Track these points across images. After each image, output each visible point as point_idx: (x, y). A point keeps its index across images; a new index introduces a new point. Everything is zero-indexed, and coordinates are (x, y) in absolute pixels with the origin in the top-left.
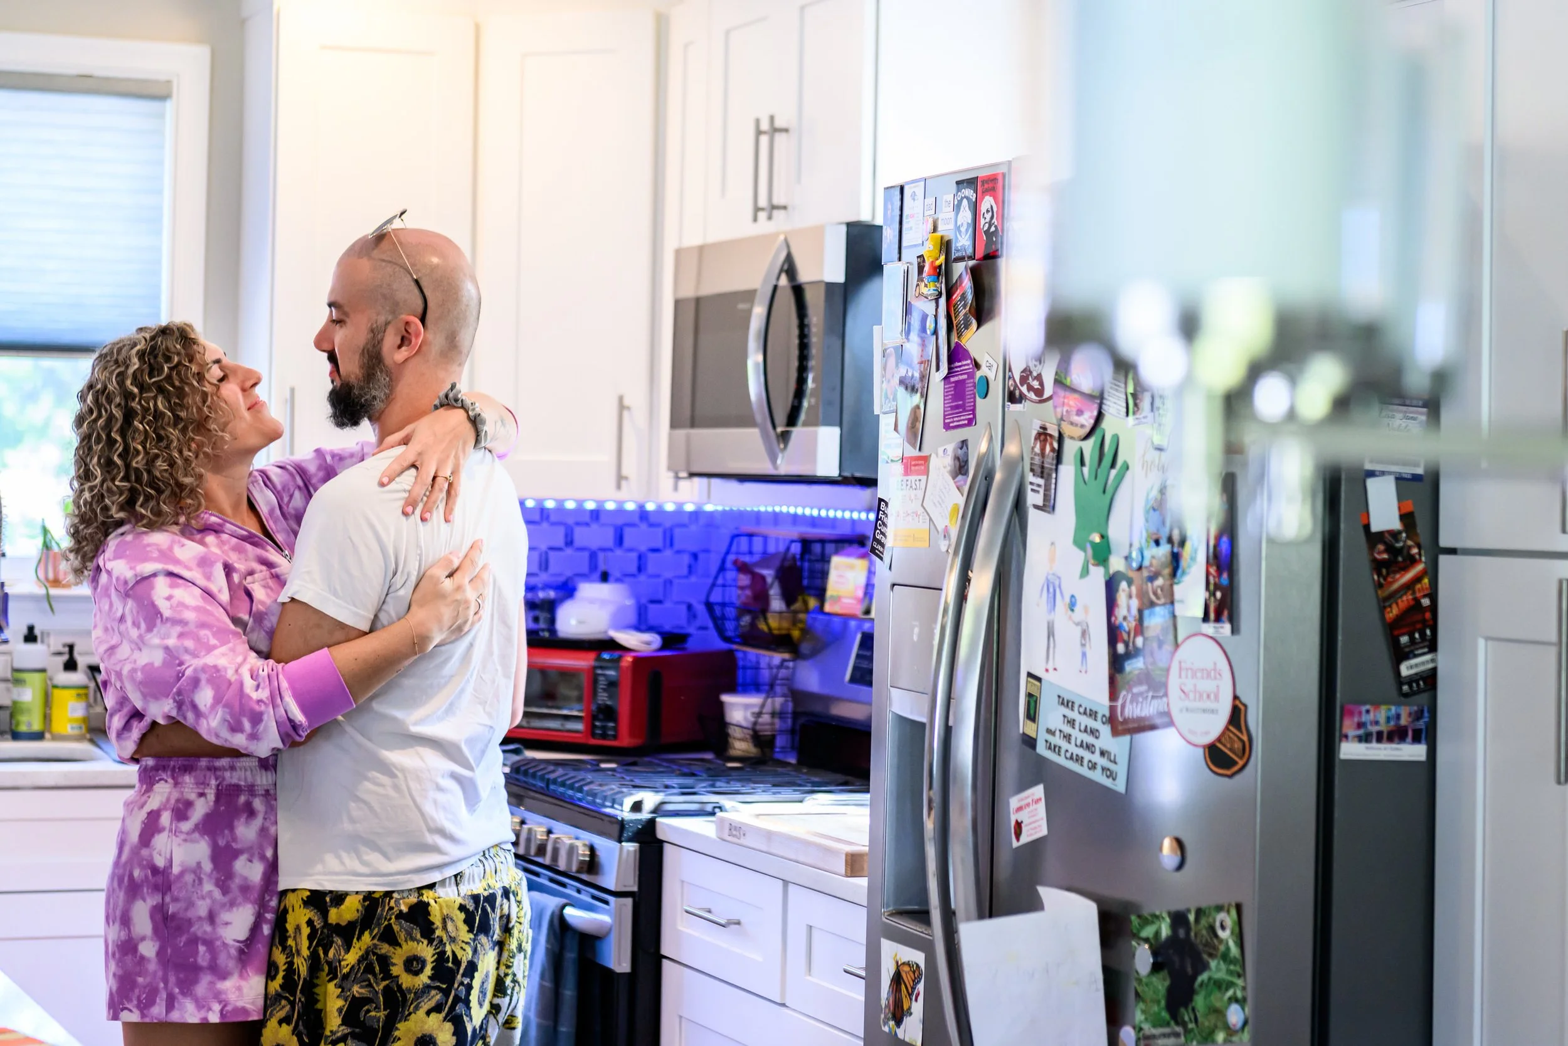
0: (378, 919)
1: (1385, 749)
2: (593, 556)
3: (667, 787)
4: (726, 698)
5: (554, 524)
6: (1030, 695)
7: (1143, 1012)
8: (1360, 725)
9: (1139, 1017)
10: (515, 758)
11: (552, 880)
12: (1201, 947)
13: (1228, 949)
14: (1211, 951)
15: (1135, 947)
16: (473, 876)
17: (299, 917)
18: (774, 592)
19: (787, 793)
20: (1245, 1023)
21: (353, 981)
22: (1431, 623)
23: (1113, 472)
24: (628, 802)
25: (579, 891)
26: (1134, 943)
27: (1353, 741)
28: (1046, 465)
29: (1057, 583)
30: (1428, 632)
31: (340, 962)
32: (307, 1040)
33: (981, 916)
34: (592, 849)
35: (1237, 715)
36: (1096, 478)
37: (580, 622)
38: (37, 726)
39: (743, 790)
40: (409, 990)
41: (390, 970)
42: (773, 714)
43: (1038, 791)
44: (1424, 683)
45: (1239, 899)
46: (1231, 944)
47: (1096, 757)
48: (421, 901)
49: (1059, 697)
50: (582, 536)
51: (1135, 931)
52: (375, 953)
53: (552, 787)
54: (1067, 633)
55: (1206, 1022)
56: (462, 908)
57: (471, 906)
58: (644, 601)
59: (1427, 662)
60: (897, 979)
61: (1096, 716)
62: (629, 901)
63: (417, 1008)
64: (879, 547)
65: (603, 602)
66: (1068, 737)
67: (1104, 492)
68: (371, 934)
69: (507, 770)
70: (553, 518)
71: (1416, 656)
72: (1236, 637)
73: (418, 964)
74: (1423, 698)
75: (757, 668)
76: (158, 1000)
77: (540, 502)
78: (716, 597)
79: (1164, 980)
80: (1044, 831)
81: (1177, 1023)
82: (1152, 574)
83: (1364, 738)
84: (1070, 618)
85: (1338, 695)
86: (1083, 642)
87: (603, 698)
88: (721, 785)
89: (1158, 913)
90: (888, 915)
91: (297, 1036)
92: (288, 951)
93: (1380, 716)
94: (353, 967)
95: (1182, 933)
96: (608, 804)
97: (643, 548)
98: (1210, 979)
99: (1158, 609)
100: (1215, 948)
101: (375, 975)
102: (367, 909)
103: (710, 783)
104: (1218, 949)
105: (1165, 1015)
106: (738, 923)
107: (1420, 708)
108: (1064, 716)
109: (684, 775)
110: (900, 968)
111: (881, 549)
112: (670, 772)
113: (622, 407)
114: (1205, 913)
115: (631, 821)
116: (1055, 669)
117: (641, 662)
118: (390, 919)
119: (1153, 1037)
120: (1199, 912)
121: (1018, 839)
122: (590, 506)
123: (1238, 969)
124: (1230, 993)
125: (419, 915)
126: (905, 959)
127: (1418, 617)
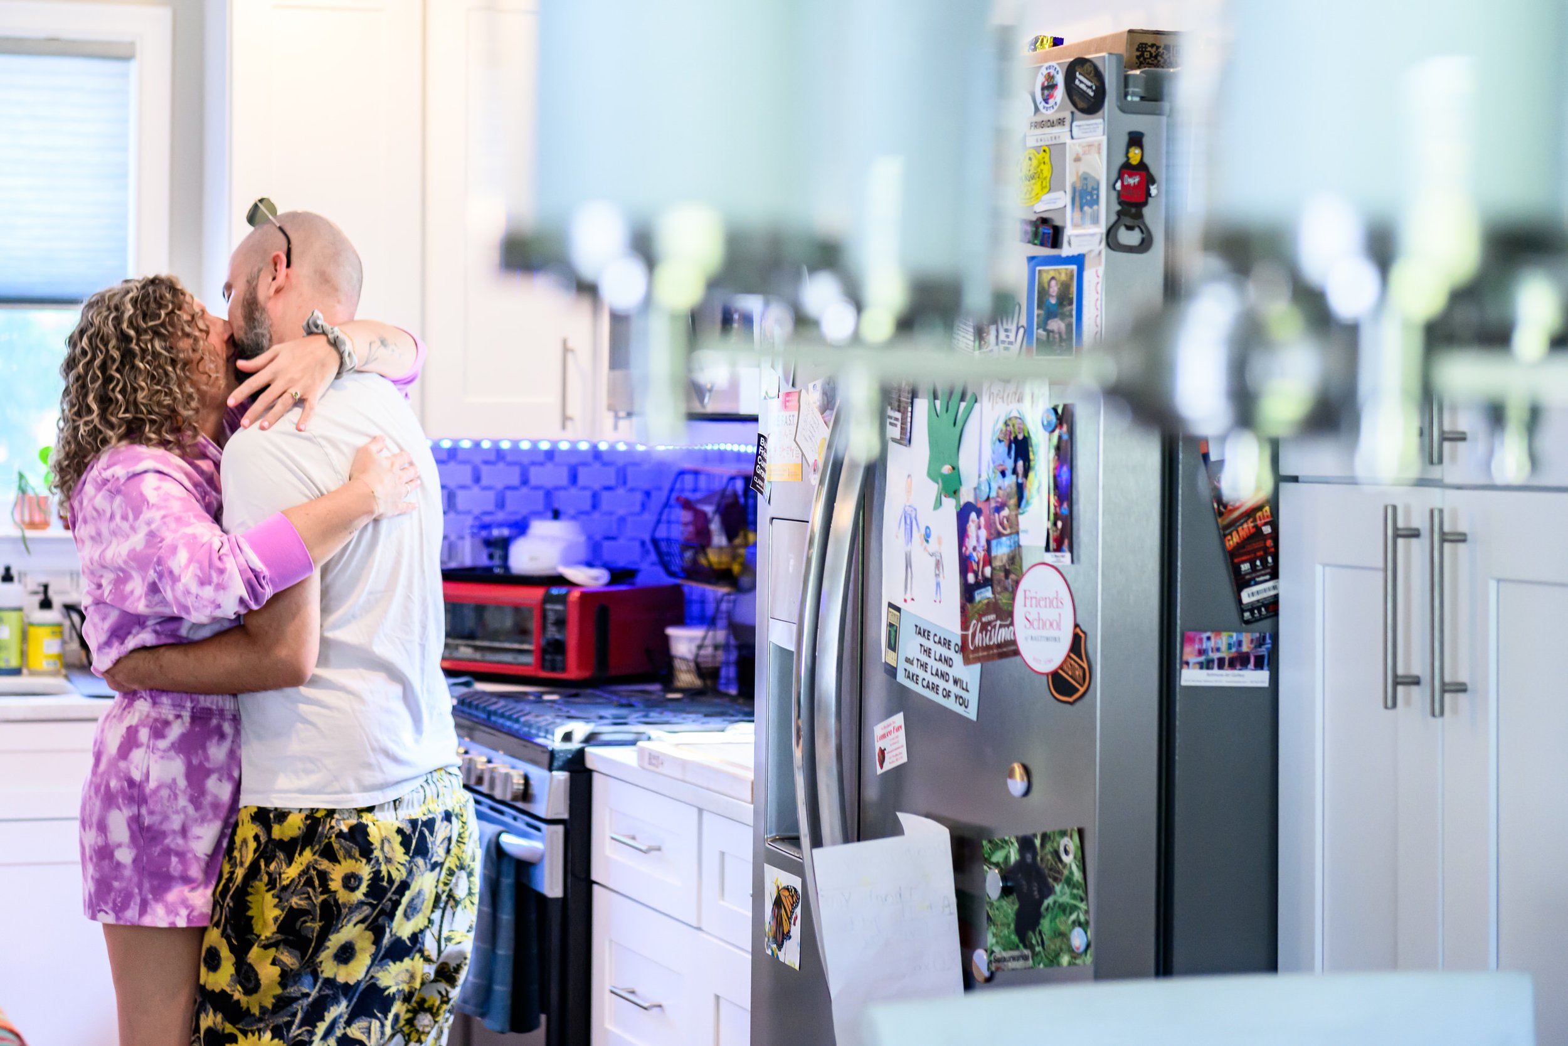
0: (320, 837)
1: (1227, 675)
2: (548, 494)
3: (601, 718)
4: (672, 631)
5: (510, 464)
6: (891, 625)
7: (994, 935)
8: (1201, 652)
9: (990, 940)
10: (464, 690)
11: (492, 808)
12: (1046, 871)
13: (1071, 873)
14: (1056, 875)
15: (987, 872)
16: (413, 803)
17: (248, 831)
18: (715, 526)
19: (716, 723)
20: (1088, 946)
21: (293, 893)
22: (1273, 550)
23: (963, 405)
24: (560, 732)
25: (515, 819)
26: (985, 868)
27: (1194, 668)
28: (903, 399)
29: (913, 515)
30: (1270, 559)
31: (280, 874)
32: (235, 943)
33: (847, 840)
34: (526, 779)
35: (1077, 644)
36: (947, 411)
37: (532, 559)
38: (14, 663)
39: (675, 720)
40: (344, 905)
41: (329, 885)
42: (716, 647)
43: (899, 719)
44: (1266, 610)
45: (1081, 825)
46: (1074, 868)
47: (950, 686)
48: (361, 823)
49: (916, 626)
50: (538, 476)
51: (986, 856)
52: (315, 869)
53: (493, 718)
54: (923, 563)
55: (1051, 945)
56: (400, 831)
57: (408, 830)
58: (598, 537)
59: (1269, 589)
60: (778, 903)
61: (949, 645)
62: (560, 829)
63: (349, 921)
64: (759, 482)
65: (553, 539)
66: (924, 666)
67: (955, 424)
68: (312, 850)
69: (455, 702)
70: (509, 458)
71: (1257, 583)
72: (1076, 566)
73: (355, 882)
74: (1265, 625)
75: (703, 601)
76: (132, 904)
77: (496, 443)
78: (662, 533)
79: (1013, 903)
80: (904, 759)
81: (1025, 946)
82: (998, 505)
83: (1205, 666)
84: (925, 549)
85: (1179, 622)
86: (937, 572)
87: (552, 632)
88: (654, 715)
89: (1007, 838)
90: (772, 841)
91: (226, 938)
92: (233, 861)
93: (1222, 643)
94: (293, 880)
95: (1029, 857)
96: (542, 734)
97: (597, 486)
98: (1055, 902)
99: (1004, 539)
100: (1060, 872)
101: (314, 888)
102: (308, 827)
103: (643, 713)
104: (1063, 873)
105: (1014, 938)
106: (659, 849)
107: (1262, 635)
108: (921, 645)
109: (622, 706)
110: (781, 893)
111: (762, 484)
112: (609, 704)
113: (566, 350)
114: (1050, 837)
115: (561, 751)
116: (913, 599)
117: (589, 597)
118: (331, 837)
119: (1004, 960)
120: (1045, 837)
121: (882, 767)
122: (545, 446)
123: (1081, 892)
124: (1073, 917)
125: (359, 837)
126: (784, 884)
127: (1260, 544)
